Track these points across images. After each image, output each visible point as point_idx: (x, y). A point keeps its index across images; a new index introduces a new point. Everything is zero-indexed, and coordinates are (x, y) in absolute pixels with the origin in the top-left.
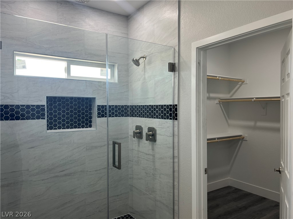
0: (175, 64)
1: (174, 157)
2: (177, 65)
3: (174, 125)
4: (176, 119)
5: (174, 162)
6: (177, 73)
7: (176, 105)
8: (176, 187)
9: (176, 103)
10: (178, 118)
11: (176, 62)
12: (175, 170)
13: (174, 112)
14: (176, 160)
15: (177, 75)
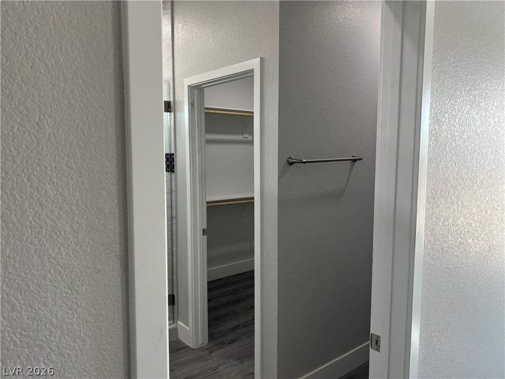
0: (170, 101)
1: (172, 217)
2: (172, 104)
3: (171, 178)
4: (174, 172)
5: (172, 224)
6: (172, 114)
7: (173, 154)
8: (175, 253)
9: (173, 152)
10: (175, 170)
11: (172, 100)
12: (173, 233)
13: (171, 163)
14: (174, 221)
15: (173, 116)
